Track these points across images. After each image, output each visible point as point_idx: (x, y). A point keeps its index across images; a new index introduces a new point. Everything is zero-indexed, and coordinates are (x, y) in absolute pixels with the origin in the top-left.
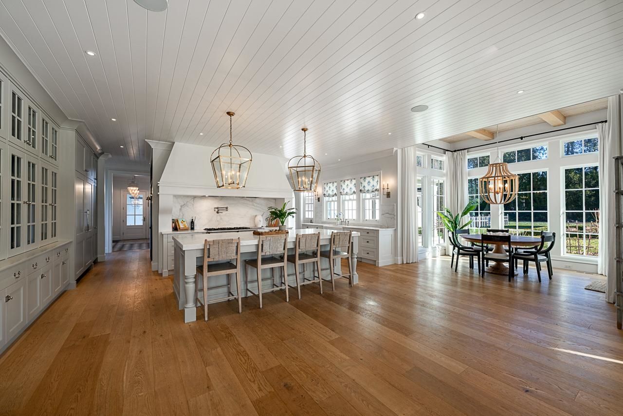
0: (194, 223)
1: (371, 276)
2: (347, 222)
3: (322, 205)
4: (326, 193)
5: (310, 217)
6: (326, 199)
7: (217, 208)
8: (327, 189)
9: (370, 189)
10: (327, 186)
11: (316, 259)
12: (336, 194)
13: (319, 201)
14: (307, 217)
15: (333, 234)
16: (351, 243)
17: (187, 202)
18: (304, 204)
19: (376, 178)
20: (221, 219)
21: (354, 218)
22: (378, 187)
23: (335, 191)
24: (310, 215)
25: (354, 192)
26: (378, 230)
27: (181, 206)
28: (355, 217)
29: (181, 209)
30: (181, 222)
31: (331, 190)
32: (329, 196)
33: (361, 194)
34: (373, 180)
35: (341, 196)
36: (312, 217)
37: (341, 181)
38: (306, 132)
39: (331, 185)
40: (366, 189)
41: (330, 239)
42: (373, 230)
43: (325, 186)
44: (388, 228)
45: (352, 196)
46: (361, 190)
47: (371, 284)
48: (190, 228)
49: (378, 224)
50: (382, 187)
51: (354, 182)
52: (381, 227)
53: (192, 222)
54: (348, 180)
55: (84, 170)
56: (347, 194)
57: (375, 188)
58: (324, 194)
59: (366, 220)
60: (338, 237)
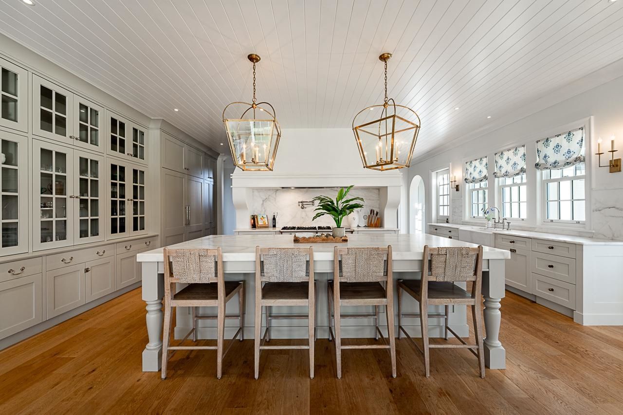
0: (275, 220)
1: (552, 350)
2: (506, 224)
3: (462, 197)
4: (468, 177)
5: (446, 214)
6: (469, 186)
7: (302, 202)
8: (471, 170)
9: (561, 158)
10: (471, 166)
11: (384, 300)
12: (485, 178)
13: (457, 190)
14: (441, 214)
15: (428, 253)
16: (480, 274)
17: (269, 196)
18: (438, 196)
19: (578, 135)
20: (306, 215)
21: (522, 217)
22: (583, 152)
23: (485, 172)
24: (445, 212)
25: (523, 170)
26: (581, 245)
27: (263, 201)
28: (524, 215)
29: (263, 204)
30: (261, 219)
31: (478, 170)
32: (474, 181)
33: (538, 173)
34: (569, 140)
35: (496, 179)
36: (449, 215)
37: (495, 154)
38: (388, 61)
39: (477, 163)
40: (551, 160)
41: (422, 262)
42: (565, 242)
43: (468, 166)
44: (613, 240)
45: (519, 177)
46: (537, 165)
47: (546, 381)
48: (272, 226)
49: (582, 230)
50: (594, 150)
51: (522, 151)
52: (592, 237)
53: (274, 219)
54: (509, 150)
55: (184, 168)
56: (506, 175)
57: (575, 156)
58: (466, 179)
59: (552, 221)
60: (443, 259)
